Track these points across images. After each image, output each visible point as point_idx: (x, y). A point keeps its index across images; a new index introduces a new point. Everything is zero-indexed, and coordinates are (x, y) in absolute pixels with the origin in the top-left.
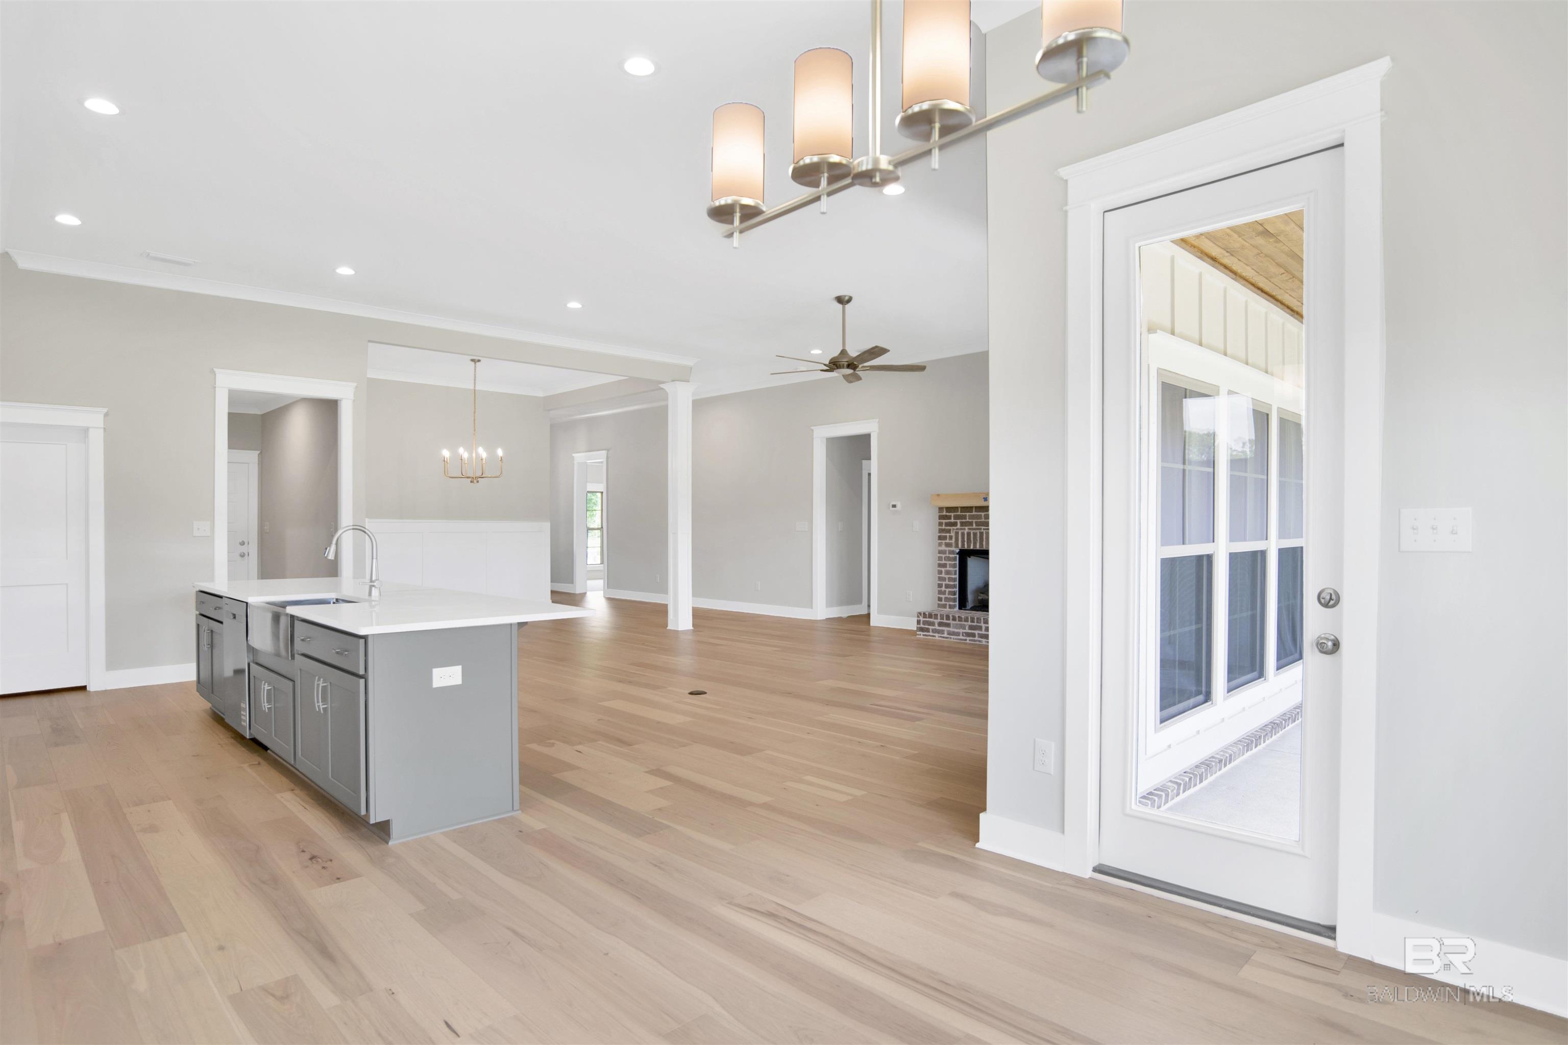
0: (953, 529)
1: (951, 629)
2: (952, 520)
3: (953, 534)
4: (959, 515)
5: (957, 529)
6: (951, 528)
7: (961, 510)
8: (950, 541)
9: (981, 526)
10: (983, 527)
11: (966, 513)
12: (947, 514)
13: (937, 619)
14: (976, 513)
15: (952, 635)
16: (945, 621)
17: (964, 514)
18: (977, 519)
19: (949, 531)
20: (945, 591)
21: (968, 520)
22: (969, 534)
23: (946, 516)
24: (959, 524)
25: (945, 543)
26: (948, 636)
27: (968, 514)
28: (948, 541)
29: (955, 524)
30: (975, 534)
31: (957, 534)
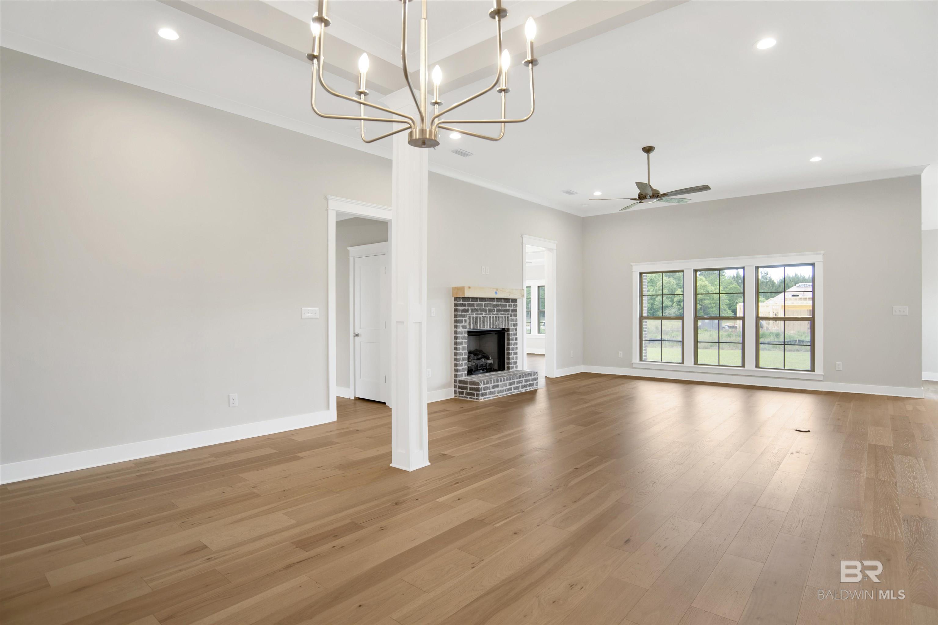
0: (467, 314)
1: (500, 389)
2: (466, 308)
3: (467, 318)
4: (470, 303)
5: (469, 314)
6: (466, 313)
7: (471, 300)
8: (465, 324)
9: (483, 312)
10: (484, 313)
11: (474, 303)
12: (463, 303)
13: (491, 383)
14: (480, 303)
15: (500, 393)
16: (496, 384)
17: (473, 303)
18: (481, 307)
19: (464, 316)
20: (462, 363)
21: (475, 308)
22: (476, 318)
23: (462, 304)
24: (470, 311)
25: (462, 325)
26: (498, 394)
27: (475, 303)
28: (463, 324)
29: (467, 311)
30: (480, 318)
31: (470, 318)
